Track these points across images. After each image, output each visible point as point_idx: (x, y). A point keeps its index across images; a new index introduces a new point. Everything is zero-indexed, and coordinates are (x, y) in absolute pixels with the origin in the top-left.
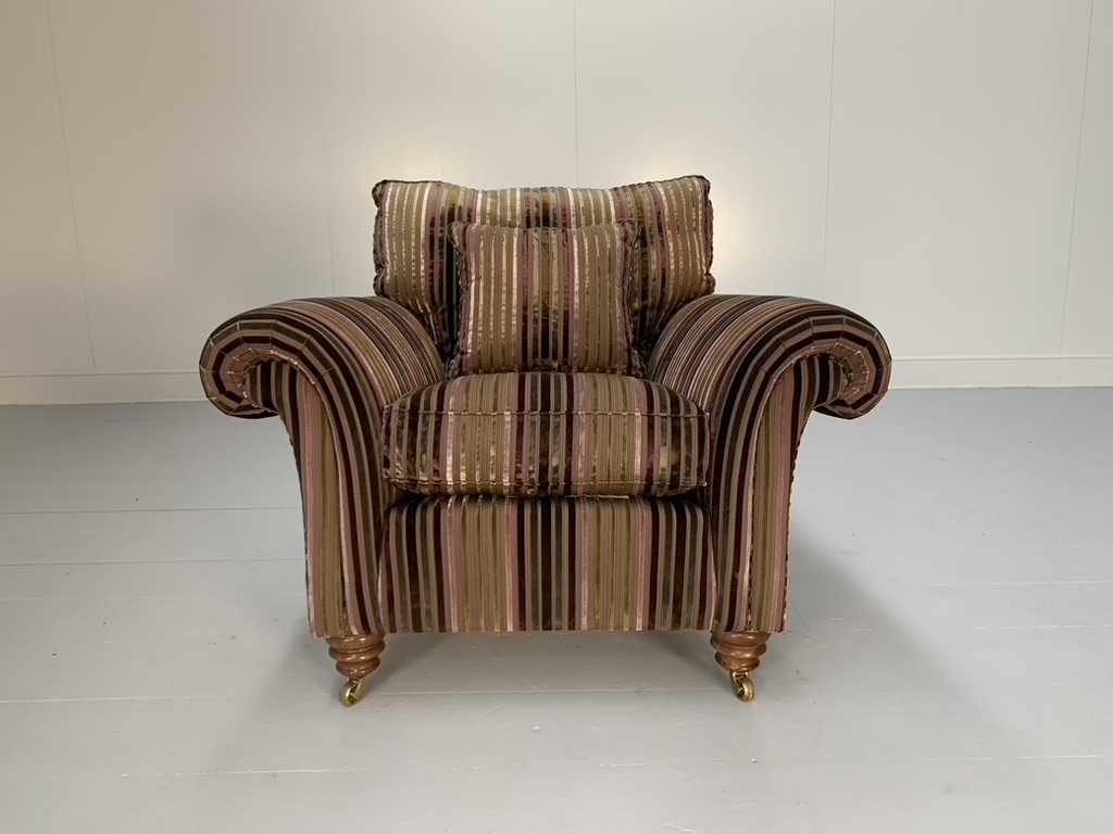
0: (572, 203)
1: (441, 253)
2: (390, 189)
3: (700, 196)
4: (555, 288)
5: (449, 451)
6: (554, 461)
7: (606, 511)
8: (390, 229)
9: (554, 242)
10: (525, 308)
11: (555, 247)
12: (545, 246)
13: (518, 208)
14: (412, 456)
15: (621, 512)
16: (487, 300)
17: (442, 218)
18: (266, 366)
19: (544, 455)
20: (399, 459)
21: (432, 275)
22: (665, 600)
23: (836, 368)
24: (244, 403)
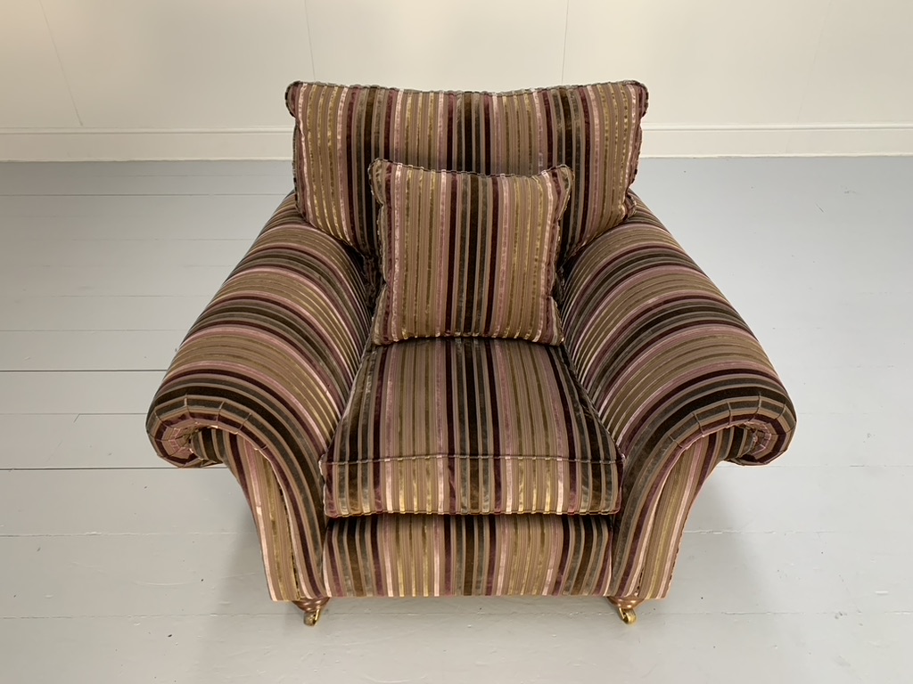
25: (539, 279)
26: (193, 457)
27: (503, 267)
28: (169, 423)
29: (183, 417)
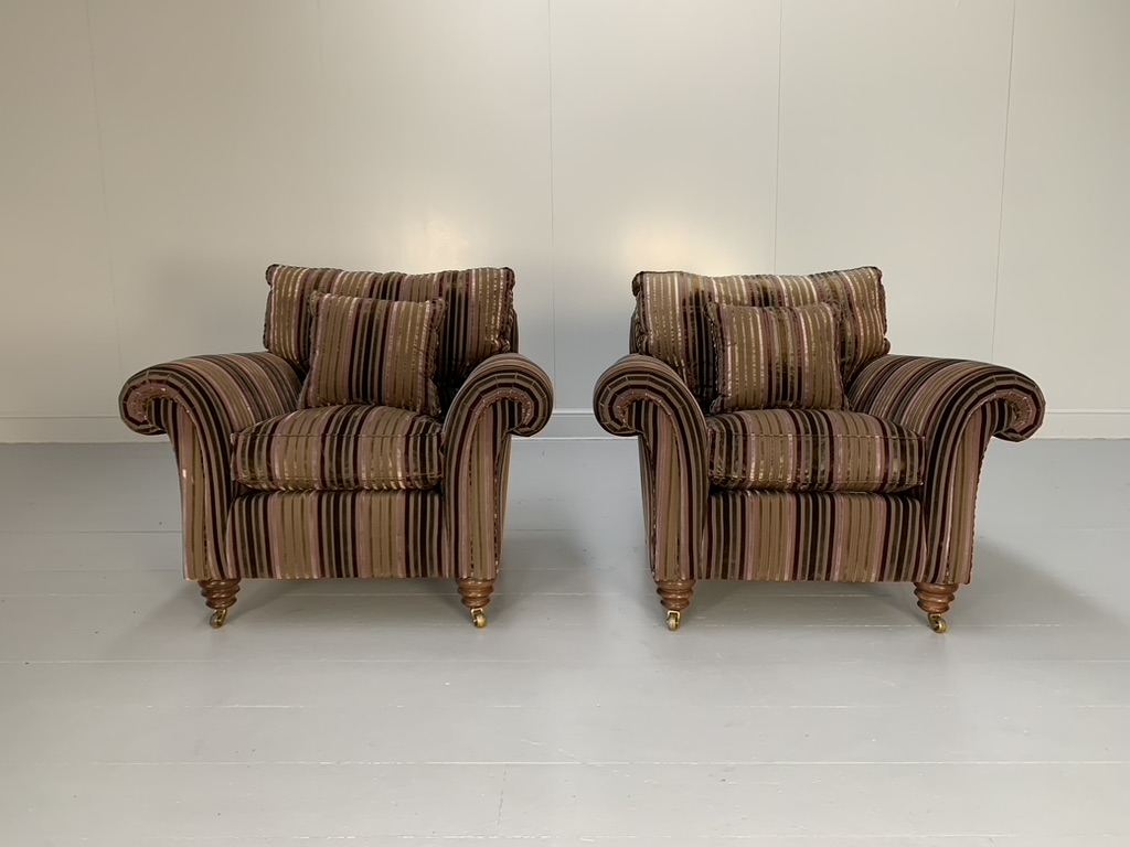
0: (784, 288)
1: (693, 325)
2: (647, 279)
3: (876, 282)
4: (791, 352)
5: (754, 459)
6: (821, 467)
7: (855, 501)
8: (652, 307)
9: (787, 318)
10: (770, 365)
11: (788, 322)
12: (781, 321)
13: (745, 291)
14: (729, 463)
15: (865, 502)
16: (741, 359)
17: (691, 299)
18: (639, 404)
19: (815, 462)
20: (720, 464)
21: (687, 340)
22: (892, 561)
23: (1009, 408)
24: (624, 426)
25: (418, 360)
26: (145, 422)
27: (390, 348)
28: (134, 387)
29: (144, 383)
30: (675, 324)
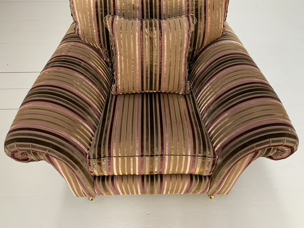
1: (102, 24)
6: (155, 170)
8: (77, 7)
11: (156, 40)
12: (151, 39)
14: (101, 172)
15: (179, 179)
16: (125, 66)
17: (101, 3)
19: (152, 169)
20: (96, 172)
30: (91, 23)
